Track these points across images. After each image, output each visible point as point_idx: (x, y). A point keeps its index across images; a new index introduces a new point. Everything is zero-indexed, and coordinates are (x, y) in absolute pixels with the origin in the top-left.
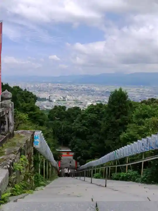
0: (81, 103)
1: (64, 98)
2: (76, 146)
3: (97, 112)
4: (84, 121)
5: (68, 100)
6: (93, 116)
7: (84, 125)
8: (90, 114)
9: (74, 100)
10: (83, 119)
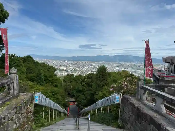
0: (84, 72)
1: (74, 69)
2: (78, 98)
3: (91, 78)
4: (83, 83)
5: (77, 70)
6: (89, 80)
7: (83, 86)
8: (86, 79)
9: (80, 71)
10: (83, 82)
